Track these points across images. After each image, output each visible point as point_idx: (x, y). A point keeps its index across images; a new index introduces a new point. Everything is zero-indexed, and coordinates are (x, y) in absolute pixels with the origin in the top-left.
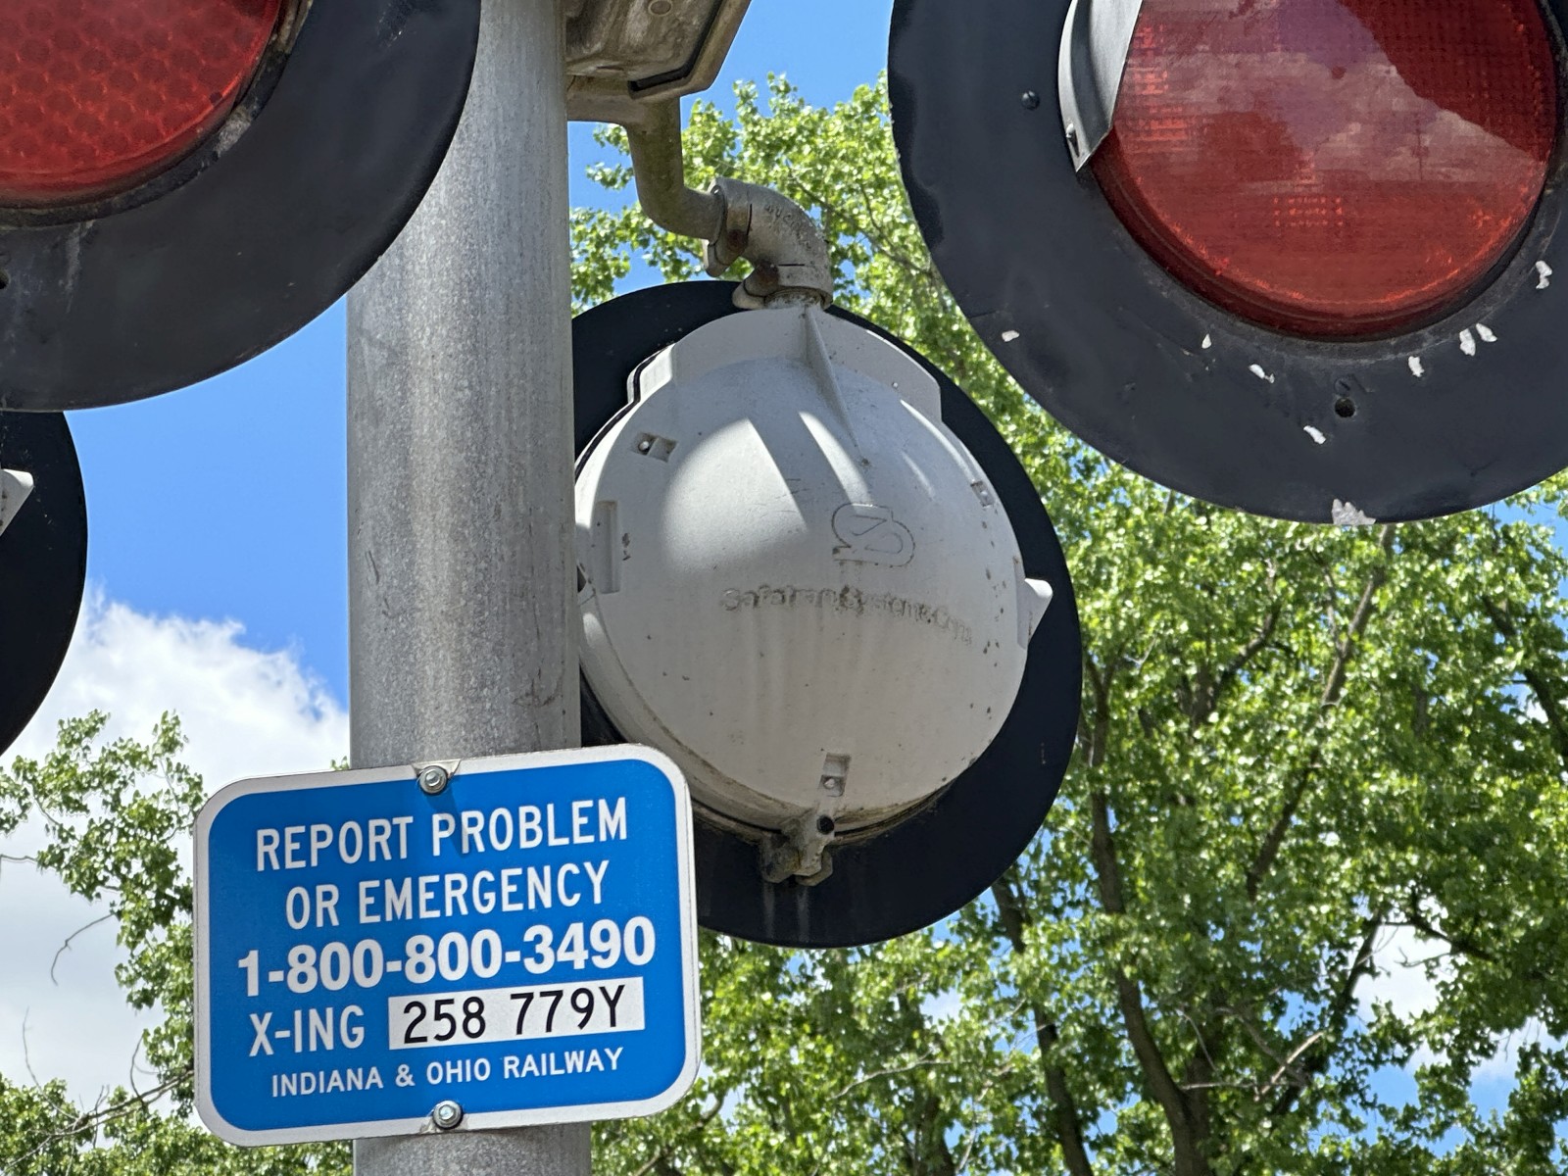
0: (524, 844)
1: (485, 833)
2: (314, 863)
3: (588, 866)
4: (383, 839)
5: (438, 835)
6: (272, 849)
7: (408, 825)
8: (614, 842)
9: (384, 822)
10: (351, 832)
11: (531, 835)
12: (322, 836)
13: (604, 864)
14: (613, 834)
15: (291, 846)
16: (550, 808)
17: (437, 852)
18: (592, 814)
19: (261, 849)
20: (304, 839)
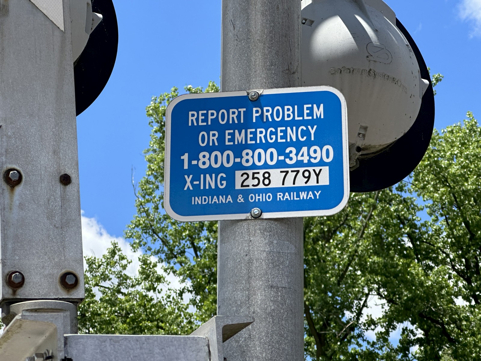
0: (286, 119)
1: (272, 115)
2: (209, 123)
3: (309, 127)
4: (235, 116)
5: (255, 115)
6: (194, 118)
7: (244, 111)
8: (319, 119)
9: (236, 110)
10: (223, 113)
11: (289, 116)
12: (212, 114)
13: (315, 127)
14: (319, 116)
15: (201, 118)
16: (296, 107)
17: (254, 121)
18: (311, 109)
19: (190, 118)
20: (206, 115)
